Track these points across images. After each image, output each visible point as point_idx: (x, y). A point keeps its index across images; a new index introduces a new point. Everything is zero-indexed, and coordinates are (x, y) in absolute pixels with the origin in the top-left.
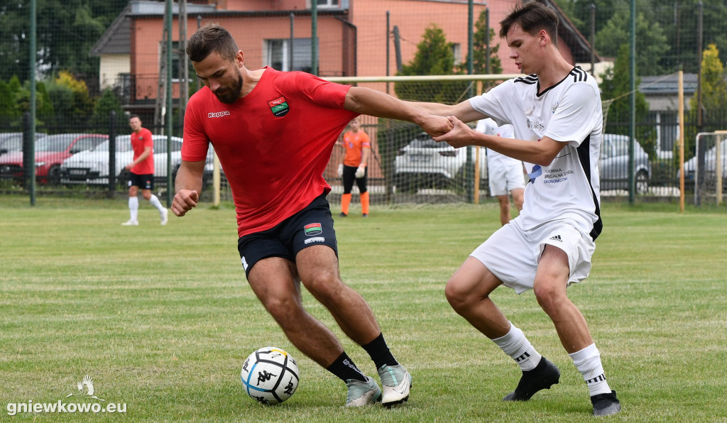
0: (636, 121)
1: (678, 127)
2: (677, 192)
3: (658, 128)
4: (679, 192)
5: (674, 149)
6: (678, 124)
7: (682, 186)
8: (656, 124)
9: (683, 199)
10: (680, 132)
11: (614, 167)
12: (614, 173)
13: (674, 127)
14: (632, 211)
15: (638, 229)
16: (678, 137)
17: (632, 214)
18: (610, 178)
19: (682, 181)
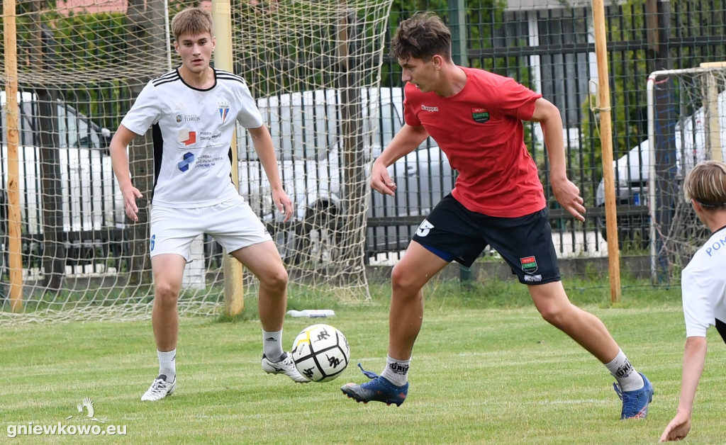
0: (469, 45)
1: (592, 56)
2: (599, 246)
3: (535, 60)
4: (604, 245)
5: (585, 120)
6: (592, 48)
7: (613, 228)
8: (529, 52)
9: (616, 264)
10: (597, 70)
11: (413, 180)
12: (414, 201)
13: (581, 56)
14: (468, 305)
15: (492, 358)
16: (593, 88)
17: (470, 314)
18: (403, 214)
19: (612, 212)
